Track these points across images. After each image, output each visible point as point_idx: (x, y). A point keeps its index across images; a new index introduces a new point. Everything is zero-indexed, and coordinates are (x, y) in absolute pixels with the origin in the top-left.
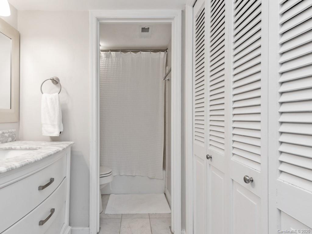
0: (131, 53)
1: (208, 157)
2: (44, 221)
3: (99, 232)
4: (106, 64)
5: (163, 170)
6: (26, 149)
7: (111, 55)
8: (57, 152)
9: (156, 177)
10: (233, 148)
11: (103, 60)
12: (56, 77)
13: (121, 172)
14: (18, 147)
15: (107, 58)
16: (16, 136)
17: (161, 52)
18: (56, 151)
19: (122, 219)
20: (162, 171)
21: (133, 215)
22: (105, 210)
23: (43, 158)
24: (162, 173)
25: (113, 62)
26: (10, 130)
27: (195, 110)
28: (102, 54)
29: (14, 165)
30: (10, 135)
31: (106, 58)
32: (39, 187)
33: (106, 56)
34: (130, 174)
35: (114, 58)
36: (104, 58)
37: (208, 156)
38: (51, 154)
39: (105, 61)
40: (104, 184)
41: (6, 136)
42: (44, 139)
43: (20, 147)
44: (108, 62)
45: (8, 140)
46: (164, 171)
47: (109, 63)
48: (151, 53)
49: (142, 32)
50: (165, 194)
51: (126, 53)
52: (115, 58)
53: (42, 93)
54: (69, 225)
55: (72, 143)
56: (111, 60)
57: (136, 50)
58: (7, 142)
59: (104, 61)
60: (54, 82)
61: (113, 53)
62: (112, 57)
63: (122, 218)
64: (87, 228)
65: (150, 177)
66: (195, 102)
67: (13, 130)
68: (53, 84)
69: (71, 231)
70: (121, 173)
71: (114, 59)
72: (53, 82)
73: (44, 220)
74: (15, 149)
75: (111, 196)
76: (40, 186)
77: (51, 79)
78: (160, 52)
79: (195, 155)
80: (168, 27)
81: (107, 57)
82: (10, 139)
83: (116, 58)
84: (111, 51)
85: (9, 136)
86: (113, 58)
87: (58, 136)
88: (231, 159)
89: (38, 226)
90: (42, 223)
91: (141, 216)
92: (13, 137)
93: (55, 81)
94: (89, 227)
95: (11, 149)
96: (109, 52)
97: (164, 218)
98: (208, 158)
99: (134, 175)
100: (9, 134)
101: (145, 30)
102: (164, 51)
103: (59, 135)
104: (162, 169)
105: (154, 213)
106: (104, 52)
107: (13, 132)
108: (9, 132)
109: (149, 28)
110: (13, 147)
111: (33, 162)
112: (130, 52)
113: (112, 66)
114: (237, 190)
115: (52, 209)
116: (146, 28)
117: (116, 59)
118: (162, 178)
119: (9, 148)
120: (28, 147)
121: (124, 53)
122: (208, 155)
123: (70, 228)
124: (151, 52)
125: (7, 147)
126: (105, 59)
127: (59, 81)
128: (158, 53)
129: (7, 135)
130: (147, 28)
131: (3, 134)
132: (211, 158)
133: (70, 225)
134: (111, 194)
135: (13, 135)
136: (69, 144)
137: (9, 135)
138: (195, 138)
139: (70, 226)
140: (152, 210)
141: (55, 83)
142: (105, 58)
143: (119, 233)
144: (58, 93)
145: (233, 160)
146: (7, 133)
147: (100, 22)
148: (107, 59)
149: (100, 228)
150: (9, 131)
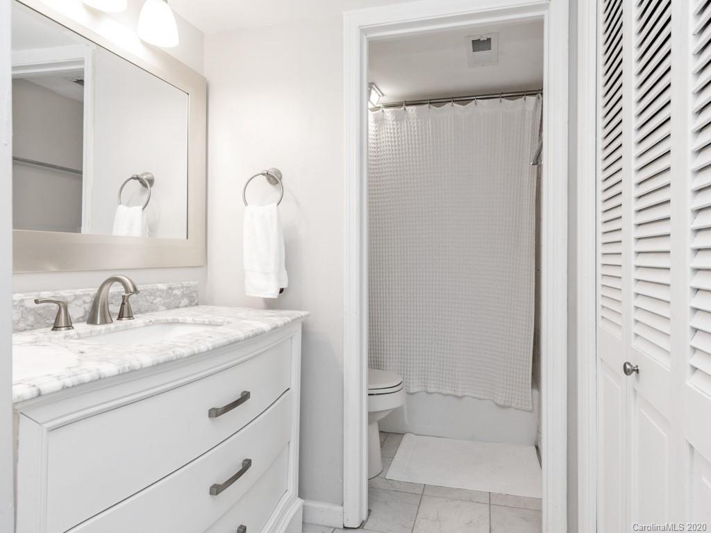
0: (452, 106)
1: (628, 370)
2: (219, 485)
3: (367, 519)
4: (396, 135)
5: (532, 387)
6: (203, 324)
7: (407, 114)
8: (256, 335)
9: (513, 405)
10: (695, 352)
11: (388, 127)
12: (275, 169)
13: (429, 385)
14: (189, 319)
15: (397, 121)
16: (197, 295)
17: (527, 97)
18: (252, 331)
19: (424, 497)
20: (530, 391)
21: (450, 490)
22: (388, 470)
23: (214, 349)
24: (530, 394)
25: (412, 129)
26: (185, 283)
27: (601, 239)
28: (387, 114)
29: (138, 360)
30: (185, 293)
31: (395, 122)
32: (210, 411)
33: (396, 118)
34: (449, 392)
35: (413, 119)
36: (391, 123)
37: (628, 367)
38: (236, 337)
39: (394, 129)
40: (382, 411)
41: (176, 295)
42: (251, 304)
43: (193, 320)
44: (399, 130)
45: (180, 303)
46: (536, 392)
47: (401, 133)
48: (501, 101)
49: (474, 51)
50: (537, 448)
51: (442, 107)
52: (415, 120)
53: (246, 204)
54: (299, 497)
55: (303, 313)
56: (407, 127)
57: (463, 98)
58: (178, 307)
59: (390, 129)
60: (271, 178)
61: (411, 109)
62: (409, 119)
63: (422, 495)
64: (339, 508)
65: (499, 402)
66: (602, 218)
67: (192, 283)
68: (268, 184)
69: (304, 508)
70: (430, 387)
71: (414, 123)
72: (268, 179)
73: (221, 483)
74: (183, 323)
75: (406, 438)
76: (213, 409)
77: (263, 174)
78: (523, 97)
79: (602, 360)
80: (536, 28)
81: (398, 119)
82: (185, 301)
83: (419, 120)
84: (407, 105)
85: (184, 295)
86: (411, 120)
87: (276, 297)
88: (688, 384)
89: (209, 495)
90: (216, 490)
91: (470, 497)
92: (192, 297)
93: (273, 177)
94: (342, 505)
95: (175, 323)
96: (403, 108)
97: (527, 509)
98: (627, 372)
99: (459, 394)
100: (182, 290)
101: (481, 44)
102: (536, 94)
103: (279, 297)
104: (530, 386)
105: (504, 493)
106: (392, 109)
107: (191, 286)
108: (183, 287)
109: (489, 40)
110: (180, 319)
111: (186, 355)
112: (451, 103)
113: (408, 139)
114: (704, 479)
115: (246, 460)
116: (481, 40)
117: (418, 123)
118: (531, 408)
119: (174, 319)
120: (207, 321)
121: (437, 107)
122: (629, 364)
123: (300, 502)
124: (503, 99)
125: (170, 318)
126: (393, 125)
127: (280, 179)
128: (520, 100)
129: (177, 292)
130: (486, 39)
131: (170, 291)
132: (637, 371)
133: (301, 494)
134: (406, 433)
135: (191, 293)
136: (293, 318)
137: (183, 292)
138: (601, 313)
139: (301, 498)
140: (500, 485)
141: (274, 182)
142: (393, 121)
143: (411, 530)
144: (275, 204)
145: (692, 386)
146: (178, 288)
147: (368, 39)
148: (397, 125)
149: (369, 511)
150: (181, 284)
